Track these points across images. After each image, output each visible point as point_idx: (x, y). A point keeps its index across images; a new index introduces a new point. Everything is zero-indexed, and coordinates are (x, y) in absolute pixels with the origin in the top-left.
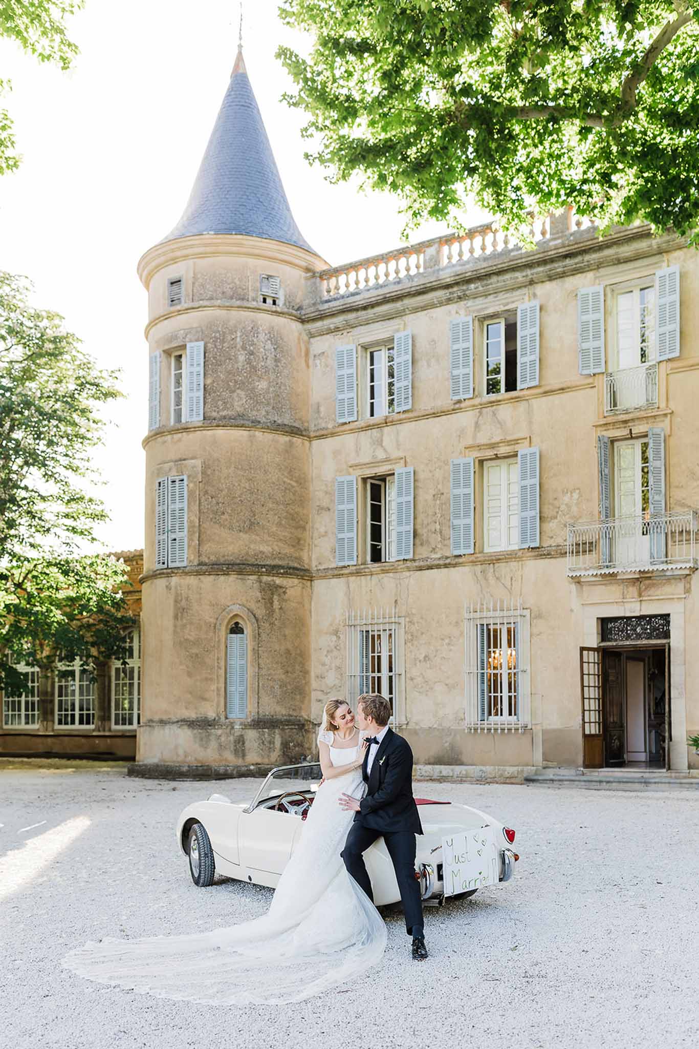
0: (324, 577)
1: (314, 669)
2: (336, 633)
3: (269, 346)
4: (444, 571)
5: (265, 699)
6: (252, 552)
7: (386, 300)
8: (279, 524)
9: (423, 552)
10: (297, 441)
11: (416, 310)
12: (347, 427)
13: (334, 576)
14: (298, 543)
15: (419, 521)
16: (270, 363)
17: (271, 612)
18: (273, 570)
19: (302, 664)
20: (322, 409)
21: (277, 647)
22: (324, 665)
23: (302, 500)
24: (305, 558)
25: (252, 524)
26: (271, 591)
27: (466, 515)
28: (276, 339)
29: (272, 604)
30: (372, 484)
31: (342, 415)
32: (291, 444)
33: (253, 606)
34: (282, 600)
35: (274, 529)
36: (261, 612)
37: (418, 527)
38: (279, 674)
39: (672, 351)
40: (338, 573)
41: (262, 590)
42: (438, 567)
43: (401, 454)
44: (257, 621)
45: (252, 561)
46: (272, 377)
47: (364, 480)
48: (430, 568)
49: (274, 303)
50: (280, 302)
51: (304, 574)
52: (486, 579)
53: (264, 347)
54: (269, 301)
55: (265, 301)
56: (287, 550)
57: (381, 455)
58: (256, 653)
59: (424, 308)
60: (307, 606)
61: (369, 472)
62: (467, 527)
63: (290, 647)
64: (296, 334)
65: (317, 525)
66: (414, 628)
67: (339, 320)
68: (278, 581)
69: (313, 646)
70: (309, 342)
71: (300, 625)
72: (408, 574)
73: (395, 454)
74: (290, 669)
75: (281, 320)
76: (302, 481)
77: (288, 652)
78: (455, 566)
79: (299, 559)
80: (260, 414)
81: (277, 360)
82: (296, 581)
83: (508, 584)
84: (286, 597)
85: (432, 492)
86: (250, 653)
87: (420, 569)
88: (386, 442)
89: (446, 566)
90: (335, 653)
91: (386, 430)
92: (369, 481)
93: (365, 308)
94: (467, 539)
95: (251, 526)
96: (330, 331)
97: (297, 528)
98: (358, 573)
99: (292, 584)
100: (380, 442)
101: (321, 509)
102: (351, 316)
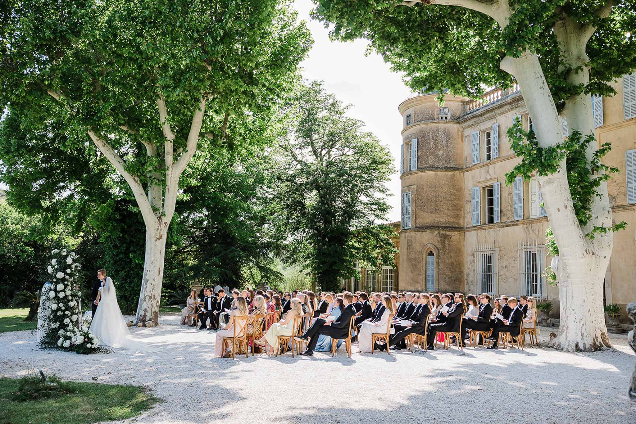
0: (469, 231)
1: (466, 271)
2: (473, 255)
3: (444, 136)
4: (512, 227)
5: (442, 283)
6: (436, 222)
7: (488, 111)
8: (448, 209)
9: (504, 219)
10: (457, 173)
11: (500, 114)
12: (476, 166)
13: (472, 230)
14: (457, 216)
15: (503, 205)
16: (444, 143)
17: (444, 246)
18: (445, 228)
19: (460, 269)
20: (468, 159)
21: (447, 261)
22: (469, 269)
23: (460, 198)
24: (461, 223)
25: (436, 210)
26: (444, 238)
27: (520, 203)
28: (447, 134)
29: (445, 243)
30: (488, 190)
31: (474, 161)
32: (454, 175)
33: (436, 244)
34: (449, 241)
35: (446, 211)
36: (440, 246)
37: (502, 208)
38: (448, 273)
39: (600, 123)
40: (473, 229)
41: (440, 237)
42: (510, 226)
43: (496, 176)
44: (438, 250)
45: (436, 225)
46: (445, 148)
47: (484, 188)
48: (507, 226)
49: (446, 118)
50: (449, 117)
51: (460, 229)
52: (528, 231)
53: (441, 136)
54: (444, 118)
55: (442, 118)
56: (452, 220)
57: (489, 177)
58: (438, 264)
59: (503, 113)
60: (462, 244)
61: (485, 185)
62: (520, 207)
63: (453, 260)
64: (457, 129)
65: (466, 208)
66: (501, 253)
67: (472, 121)
68: (448, 233)
69: (465, 260)
70: (463, 131)
71: (459, 251)
72: (499, 229)
73: (494, 176)
74: (453, 271)
75: (449, 124)
76: (460, 190)
77: (452, 263)
78: (516, 225)
79: (458, 223)
80: (440, 165)
81: (447, 141)
82: (456, 233)
83: (537, 233)
84: (451, 240)
85: (508, 192)
86: (435, 263)
87: (503, 227)
88: (491, 171)
89: (513, 225)
90: (473, 264)
91: (490, 166)
92: (487, 188)
93: (481, 116)
94: (520, 213)
95: (436, 211)
96: (470, 126)
97: (457, 210)
98: (480, 229)
99: (455, 235)
100: (488, 172)
101: (467, 201)
102: (476, 119)
